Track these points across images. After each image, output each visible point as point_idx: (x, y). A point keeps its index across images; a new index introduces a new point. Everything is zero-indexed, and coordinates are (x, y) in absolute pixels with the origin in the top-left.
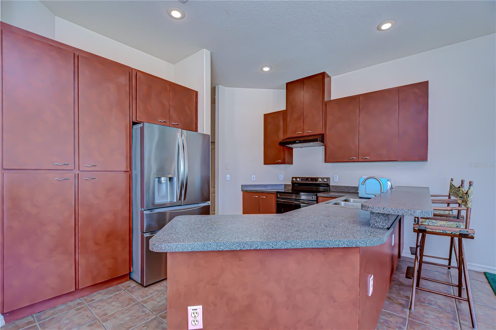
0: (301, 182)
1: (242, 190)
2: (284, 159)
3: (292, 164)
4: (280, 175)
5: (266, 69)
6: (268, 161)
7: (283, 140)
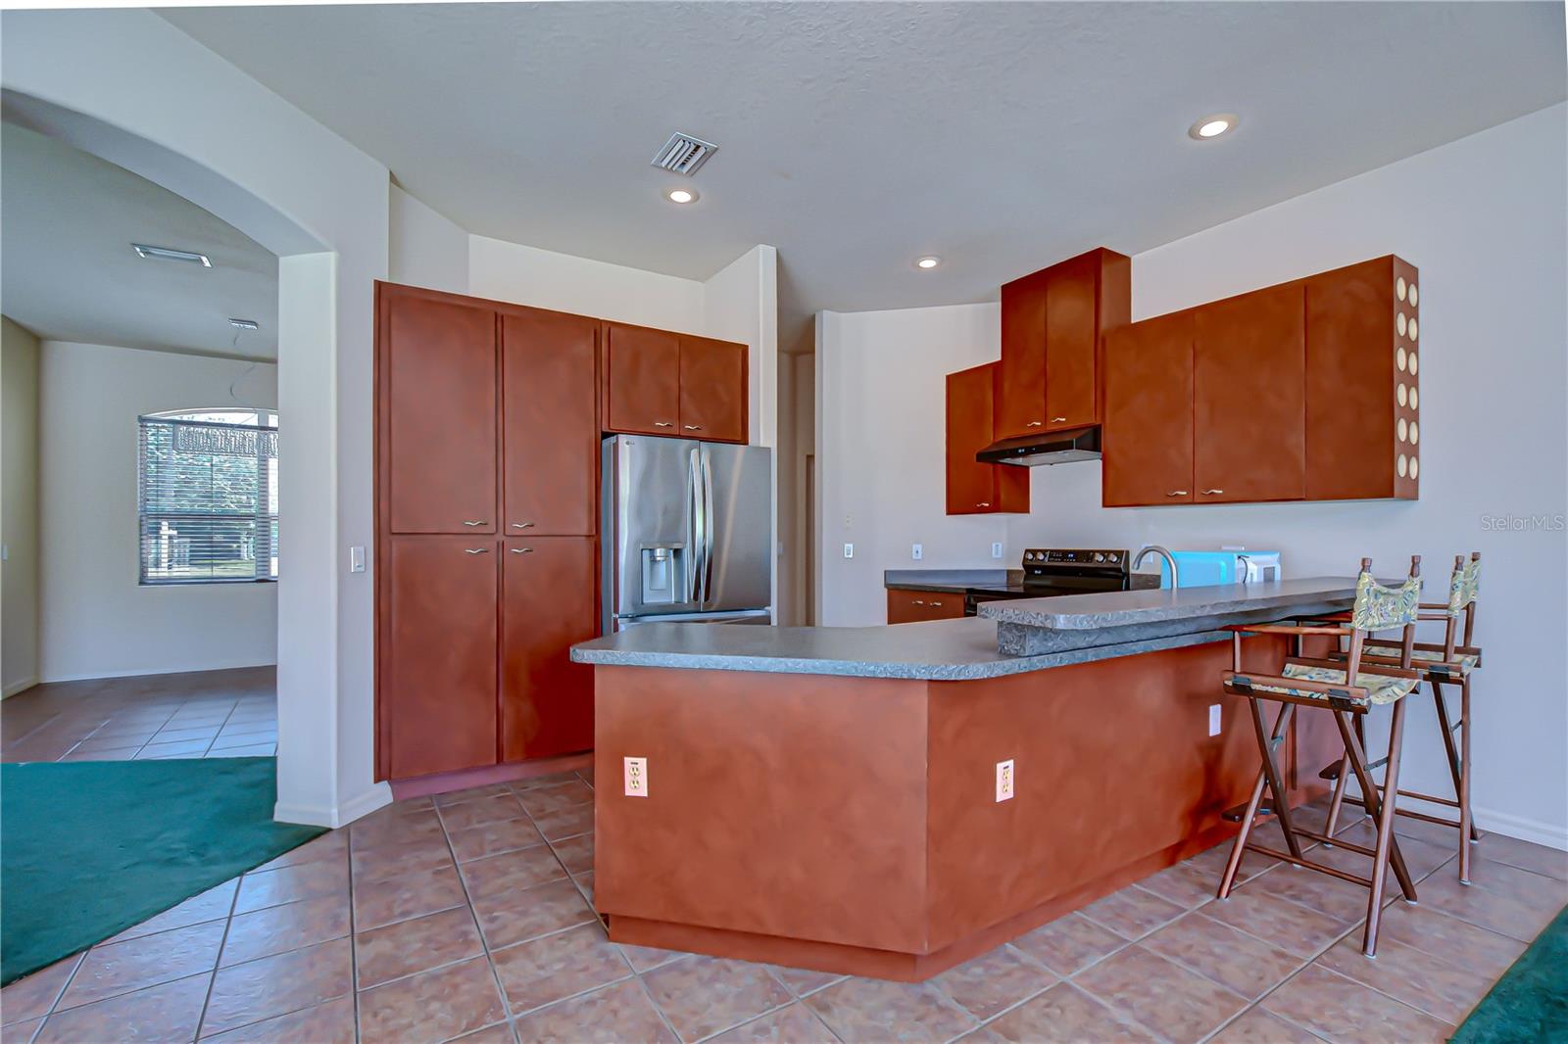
0: (1047, 562)
1: (886, 585)
2: (997, 498)
3: (1028, 512)
4: (994, 545)
5: (928, 264)
6: (958, 504)
7: (995, 444)
